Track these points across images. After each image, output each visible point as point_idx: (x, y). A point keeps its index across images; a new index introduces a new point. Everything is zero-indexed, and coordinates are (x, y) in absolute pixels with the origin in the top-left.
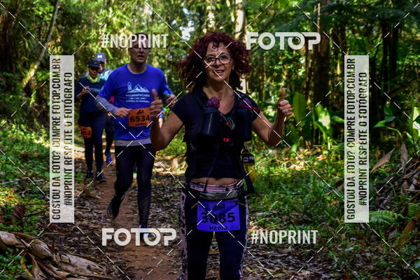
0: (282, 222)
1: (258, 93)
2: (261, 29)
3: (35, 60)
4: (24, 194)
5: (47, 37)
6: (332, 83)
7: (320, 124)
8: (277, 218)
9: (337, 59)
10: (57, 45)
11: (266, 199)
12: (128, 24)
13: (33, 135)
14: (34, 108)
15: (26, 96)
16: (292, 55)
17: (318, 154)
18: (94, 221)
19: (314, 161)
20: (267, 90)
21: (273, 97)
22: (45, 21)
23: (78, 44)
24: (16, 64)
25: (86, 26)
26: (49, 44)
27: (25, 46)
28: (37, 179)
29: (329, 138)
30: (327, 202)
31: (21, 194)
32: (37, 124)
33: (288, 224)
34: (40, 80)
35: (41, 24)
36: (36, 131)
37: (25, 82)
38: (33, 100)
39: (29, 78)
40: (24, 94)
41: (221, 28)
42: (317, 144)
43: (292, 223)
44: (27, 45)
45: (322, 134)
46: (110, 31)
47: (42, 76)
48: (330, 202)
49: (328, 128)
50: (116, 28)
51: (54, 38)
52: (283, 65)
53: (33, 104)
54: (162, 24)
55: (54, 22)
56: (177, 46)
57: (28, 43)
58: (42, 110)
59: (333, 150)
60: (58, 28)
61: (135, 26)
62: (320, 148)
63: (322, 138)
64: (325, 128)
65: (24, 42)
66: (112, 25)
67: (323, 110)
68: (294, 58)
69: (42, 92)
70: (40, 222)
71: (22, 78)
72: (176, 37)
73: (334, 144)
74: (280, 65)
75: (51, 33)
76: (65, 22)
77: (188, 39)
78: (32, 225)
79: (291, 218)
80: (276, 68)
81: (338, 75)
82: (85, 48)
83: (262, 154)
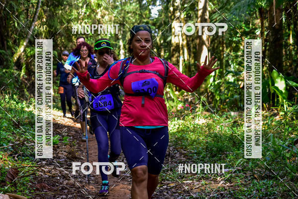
0: (246, 177)
1: (219, 62)
2: (221, 5)
3: (24, 37)
4: (17, 157)
5: (34, 17)
6: (286, 51)
7: (277, 88)
8: (242, 173)
9: (289, 30)
10: (42, 24)
11: (231, 157)
12: (104, 5)
13: (24, 103)
14: (24, 79)
15: (16, 70)
16: (249, 28)
17: (275, 115)
18: (80, 180)
19: (272, 121)
20: (227, 59)
21: (232, 66)
22: (32, 3)
23: (62, 23)
24: (8, 42)
25: (68, 7)
26: (36, 23)
27: (14, 25)
28: (28, 143)
29: (285, 101)
30: (286, 159)
31: (14, 157)
32: (27, 93)
33: (252, 179)
34: (29, 55)
35: (29, 6)
36: (27, 100)
37: (16, 58)
38: (23, 73)
39: (19, 54)
40: (15, 68)
41: (186, 6)
42: (273, 106)
43: (255, 178)
44: (16, 25)
45: (278, 97)
46: (89, 11)
47: (30, 52)
48: (289, 158)
49: (284, 91)
50: (94, 8)
51: (40, 18)
52: (241, 37)
53: (23, 76)
54: (134, 4)
55: (40, 4)
56: (147, 23)
57: (17, 22)
58: (31, 81)
59: (289, 111)
60: (43, 9)
61: (110, 6)
62: (277, 109)
63: (278, 100)
64: (281, 92)
65: (14, 22)
66: (90, 6)
67: (279, 76)
68: (251, 30)
69: (31, 66)
70: (32, 182)
71: (13, 54)
72: (146, 15)
73: (289, 106)
74: (238, 37)
75: (38, 14)
76: (50, 4)
77: (157, 16)
78: (24, 185)
79: (254, 174)
80: (234, 39)
81: (290, 44)
82: (68, 27)
83: (225, 116)
